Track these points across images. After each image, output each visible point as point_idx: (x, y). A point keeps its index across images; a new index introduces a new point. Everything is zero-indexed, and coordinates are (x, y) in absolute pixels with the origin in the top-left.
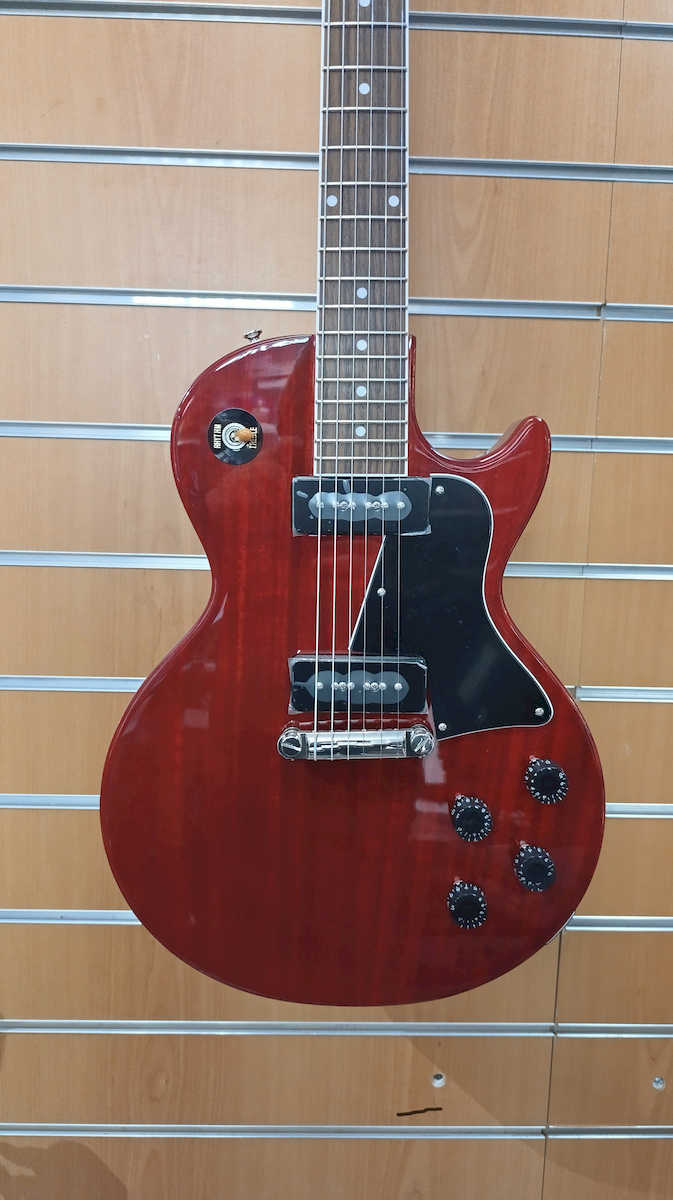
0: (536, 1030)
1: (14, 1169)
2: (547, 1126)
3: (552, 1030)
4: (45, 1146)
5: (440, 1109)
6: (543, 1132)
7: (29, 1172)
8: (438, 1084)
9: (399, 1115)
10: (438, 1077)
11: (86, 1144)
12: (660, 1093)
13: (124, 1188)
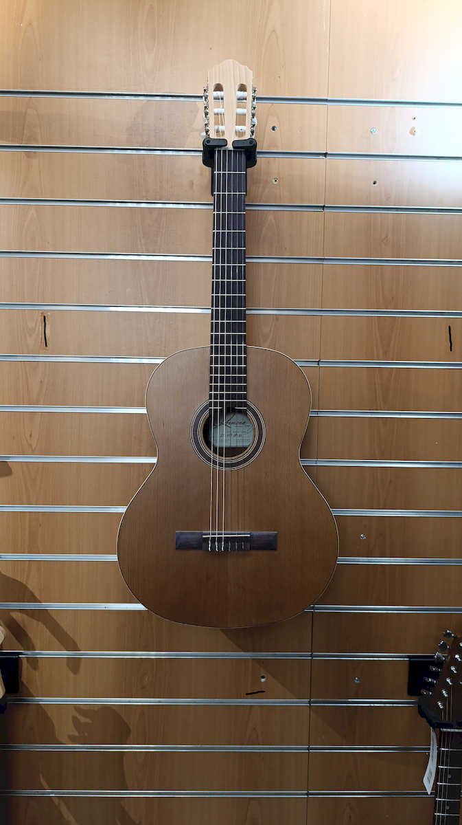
0: (305, 656)
1: (82, 720)
2: (310, 699)
3: (311, 656)
4: (96, 709)
5: (264, 692)
6: (309, 702)
7: (89, 721)
8: (263, 680)
9: (247, 694)
10: (263, 677)
11: (115, 708)
12: (359, 684)
13: (129, 729)
